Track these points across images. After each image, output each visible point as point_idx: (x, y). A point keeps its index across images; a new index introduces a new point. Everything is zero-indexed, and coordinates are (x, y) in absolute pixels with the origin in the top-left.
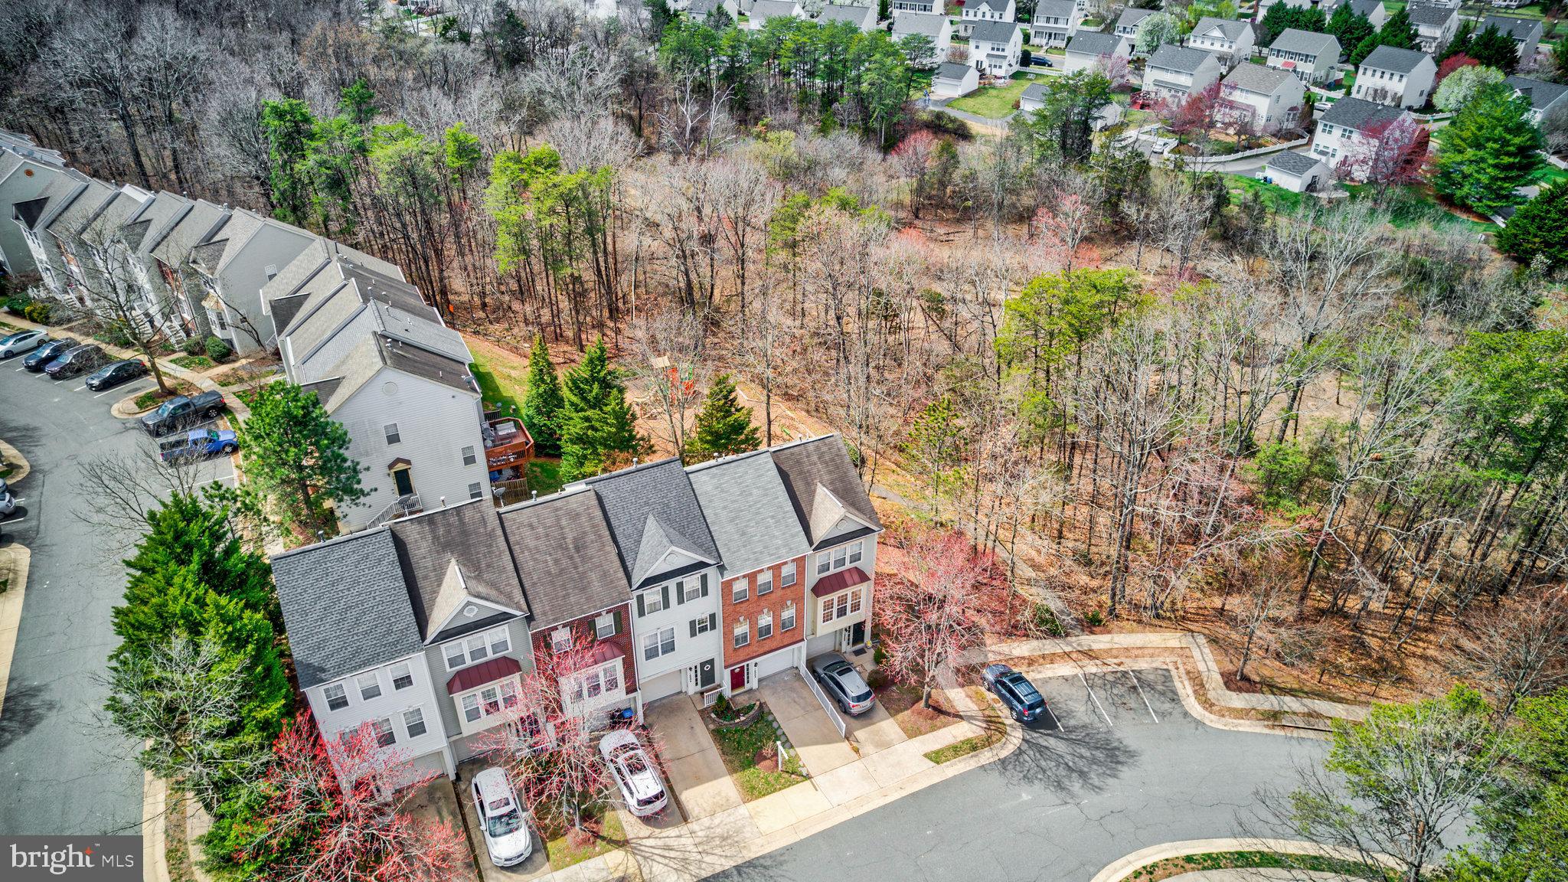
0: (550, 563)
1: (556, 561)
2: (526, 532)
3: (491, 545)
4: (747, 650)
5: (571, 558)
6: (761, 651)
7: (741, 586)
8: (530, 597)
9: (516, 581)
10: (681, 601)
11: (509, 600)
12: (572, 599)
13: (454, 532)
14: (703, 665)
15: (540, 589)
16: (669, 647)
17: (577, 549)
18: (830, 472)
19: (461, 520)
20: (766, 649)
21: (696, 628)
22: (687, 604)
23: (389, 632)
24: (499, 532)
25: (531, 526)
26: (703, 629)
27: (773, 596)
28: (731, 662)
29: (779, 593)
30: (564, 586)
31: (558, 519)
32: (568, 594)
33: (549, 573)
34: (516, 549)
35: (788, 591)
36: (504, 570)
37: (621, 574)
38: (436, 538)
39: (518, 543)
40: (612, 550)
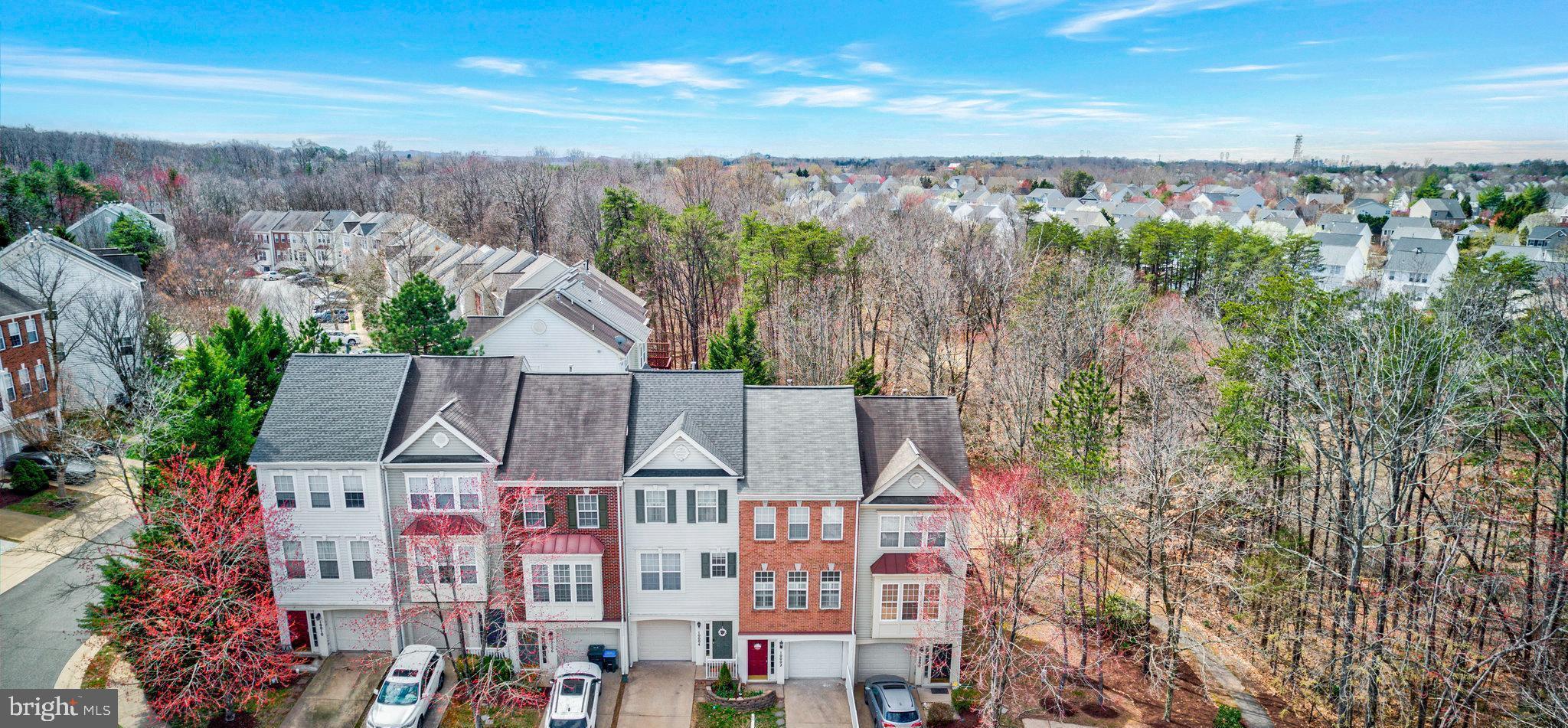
0: (551, 427)
1: (558, 427)
2: (543, 395)
3: (499, 396)
4: (770, 619)
5: (575, 428)
6: (791, 627)
7: (765, 516)
8: (513, 451)
9: (505, 432)
10: (691, 519)
11: (489, 446)
12: (555, 464)
13: (471, 377)
14: (717, 625)
15: (527, 447)
16: (673, 582)
17: (586, 422)
18: (927, 432)
19: (483, 370)
20: (798, 627)
21: (711, 567)
22: (699, 525)
23: (355, 438)
24: (514, 387)
25: (550, 392)
26: (719, 572)
27: (809, 547)
28: (748, 627)
29: (819, 547)
30: (553, 451)
31: (582, 391)
32: (553, 459)
33: (545, 436)
34: (523, 406)
35: (831, 549)
36: (498, 419)
37: (621, 455)
38: (451, 377)
39: (528, 402)
40: (622, 432)
